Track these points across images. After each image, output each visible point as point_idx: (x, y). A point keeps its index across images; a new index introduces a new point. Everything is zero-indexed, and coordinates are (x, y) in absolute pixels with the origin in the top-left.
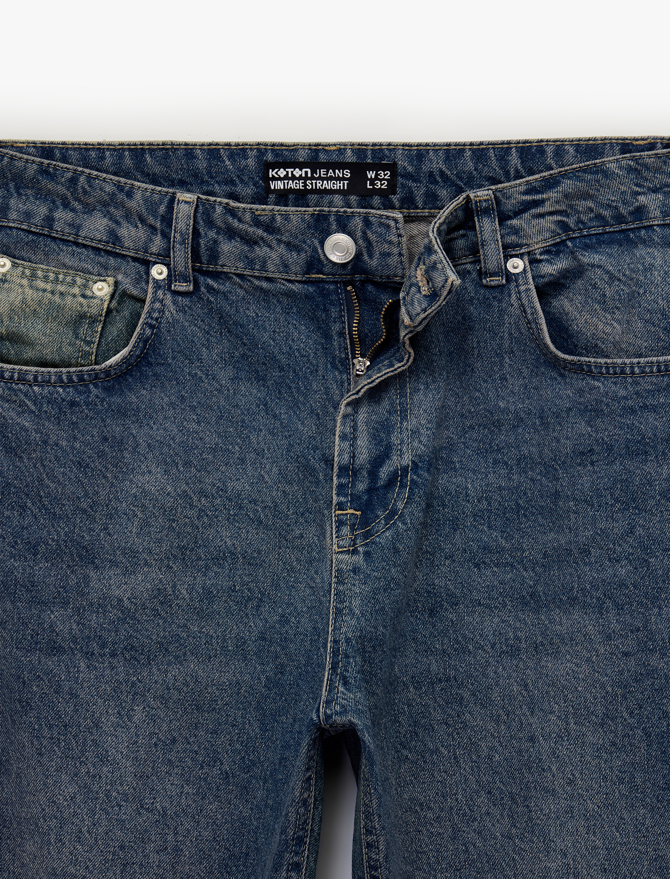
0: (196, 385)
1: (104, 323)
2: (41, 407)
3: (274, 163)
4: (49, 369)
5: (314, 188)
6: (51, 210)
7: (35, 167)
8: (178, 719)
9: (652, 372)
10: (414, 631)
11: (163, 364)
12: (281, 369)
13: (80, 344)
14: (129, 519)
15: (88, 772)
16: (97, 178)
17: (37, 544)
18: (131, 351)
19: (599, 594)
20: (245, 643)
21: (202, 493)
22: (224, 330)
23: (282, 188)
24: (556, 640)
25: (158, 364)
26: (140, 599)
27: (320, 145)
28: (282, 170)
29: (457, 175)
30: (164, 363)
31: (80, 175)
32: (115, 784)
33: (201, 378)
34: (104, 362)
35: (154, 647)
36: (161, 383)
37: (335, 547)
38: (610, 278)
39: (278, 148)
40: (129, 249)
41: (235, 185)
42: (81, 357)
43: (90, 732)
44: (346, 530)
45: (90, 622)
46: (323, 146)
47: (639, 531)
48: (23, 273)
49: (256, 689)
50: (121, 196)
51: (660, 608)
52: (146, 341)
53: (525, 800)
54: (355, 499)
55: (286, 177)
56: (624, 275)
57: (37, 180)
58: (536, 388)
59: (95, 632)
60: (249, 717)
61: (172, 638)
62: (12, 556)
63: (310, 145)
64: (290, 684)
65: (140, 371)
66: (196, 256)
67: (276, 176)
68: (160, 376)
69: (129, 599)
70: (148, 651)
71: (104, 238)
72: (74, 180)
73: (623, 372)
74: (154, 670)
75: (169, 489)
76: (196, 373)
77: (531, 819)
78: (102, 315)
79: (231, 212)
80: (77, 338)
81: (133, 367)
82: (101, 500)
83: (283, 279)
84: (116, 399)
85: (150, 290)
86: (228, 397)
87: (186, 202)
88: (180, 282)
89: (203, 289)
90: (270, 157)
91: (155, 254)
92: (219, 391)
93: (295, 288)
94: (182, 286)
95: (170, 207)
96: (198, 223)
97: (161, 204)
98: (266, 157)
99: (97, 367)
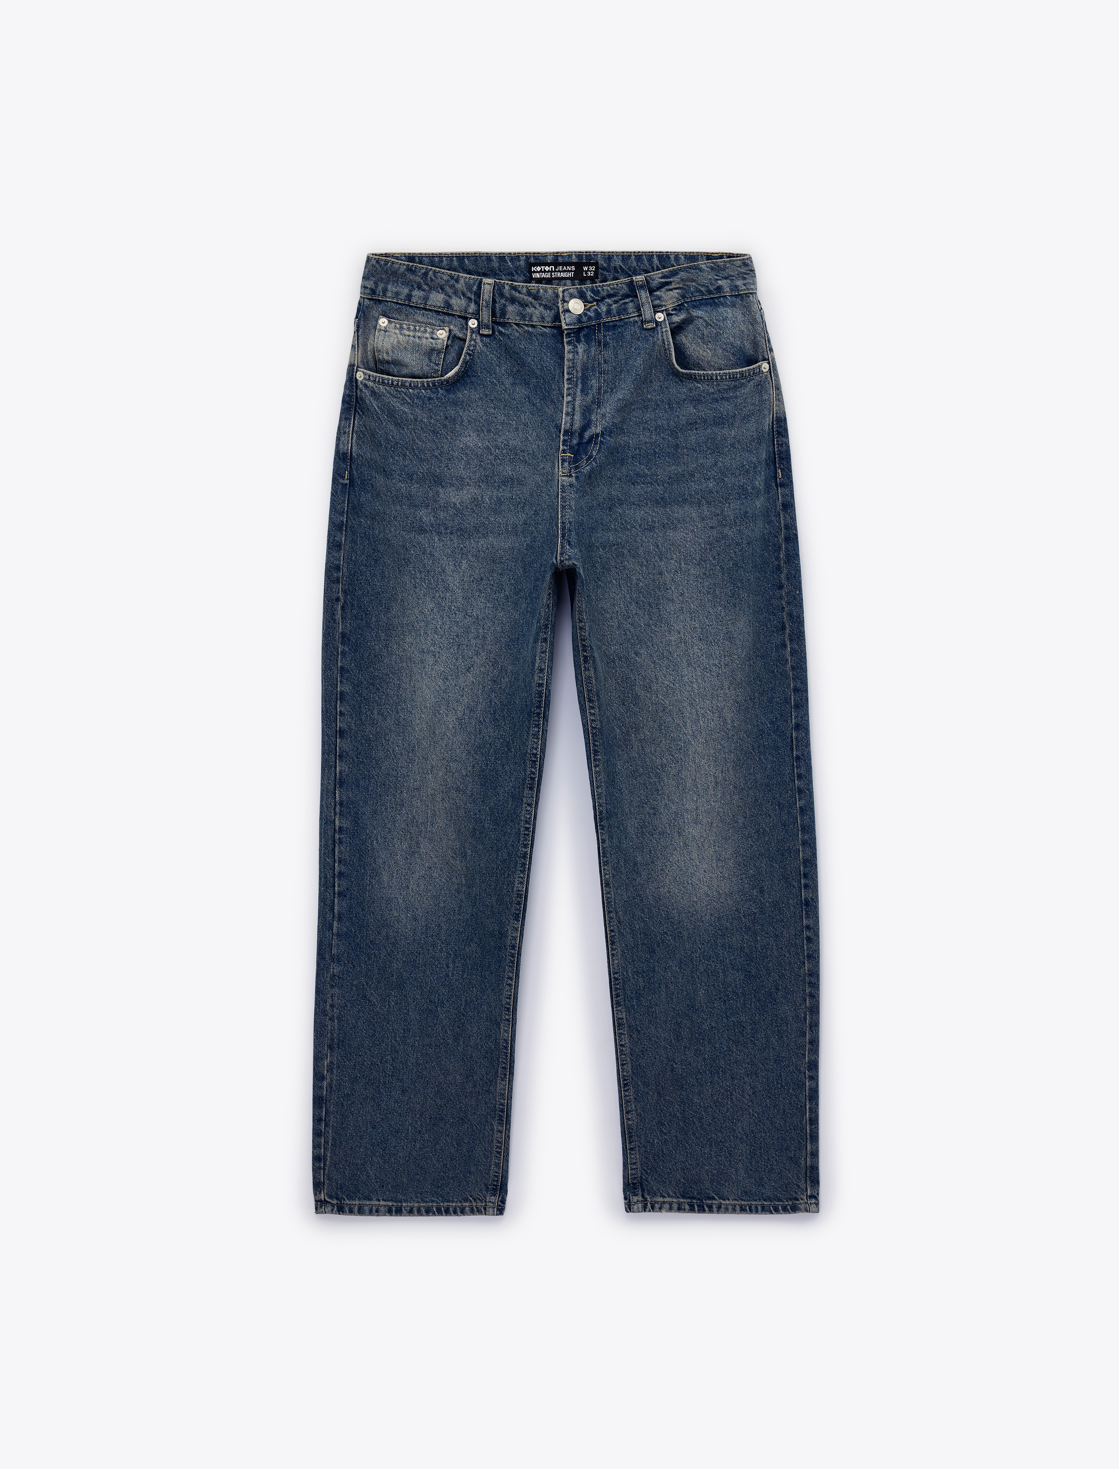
0: (493, 388)
1: (445, 353)
2: (414, 401)
4: (418, 380)
6: (410, 291)
7: (404, 267)
8: (484, 567)
9: (726, 379)
12: (537, 378)
13: (433, 365)
14: (459, 461)
15: (440, 596)
16: (439, 272)
17: (412, 475)
18: (459, 369)
19: (699, 497)
20: (517, 526)
21: (497, 447)
22: (508, 356)
23: (539, 277)
24: (675, 521)
25: (473, 376)
26: (465, 503)
29: (628, 268)
30: (476, 376)
31: (429, 271)
33: (495, 383)
34: (445, 375)
35: (472, 529)
36: (474, 387)
37: (560, 473)
38: (707, 324)
39: (537, 255)
40: (456, 311)
41: (514, 276)
42: (433, 373)
44: (566, 464)
45: (440, 516)
46: (560, 253)
47: (720, 464)
48: (396, 326)
50: (452, 282)
51: (729, 504)
52: (467, 363)
53: (657, 605)
54: (571, 448)
55: (541, 271)
56: (713, 323)
57: (405, 274)
58: (667, 388)
59: (442, 521)
61: (481, 524)
62: (400, 481)
63: (553, 253)
65: (464, 380)
66: (494, 314)
68: (474, 383)
69: (459, 503)
70: (469, 531)
71: (442, 305)
72: (426, 274)
73: (712, 379)
74: (472, 541)
75: (479, 444)
76: (493, 381)
77: (660, 615)
78: (443, 349)
79: (514, 288)
80: (431, 362)
81: (460, 377)
82: (445, 451)
83: (541, 326)
84: (452, 396)
85: (469, 334)
86: (510, 394)
87: (488, 284)
88: (484, 329)
89: (497, 333)
90: (532, 260)
91: (471, 313)
92: (505, 391)
93: (547, 330)
94: (485, 331)
95: (479, 287)
96: (495, 296)
97: (474, 285)
98: (530, 260)
99: (443, 378)
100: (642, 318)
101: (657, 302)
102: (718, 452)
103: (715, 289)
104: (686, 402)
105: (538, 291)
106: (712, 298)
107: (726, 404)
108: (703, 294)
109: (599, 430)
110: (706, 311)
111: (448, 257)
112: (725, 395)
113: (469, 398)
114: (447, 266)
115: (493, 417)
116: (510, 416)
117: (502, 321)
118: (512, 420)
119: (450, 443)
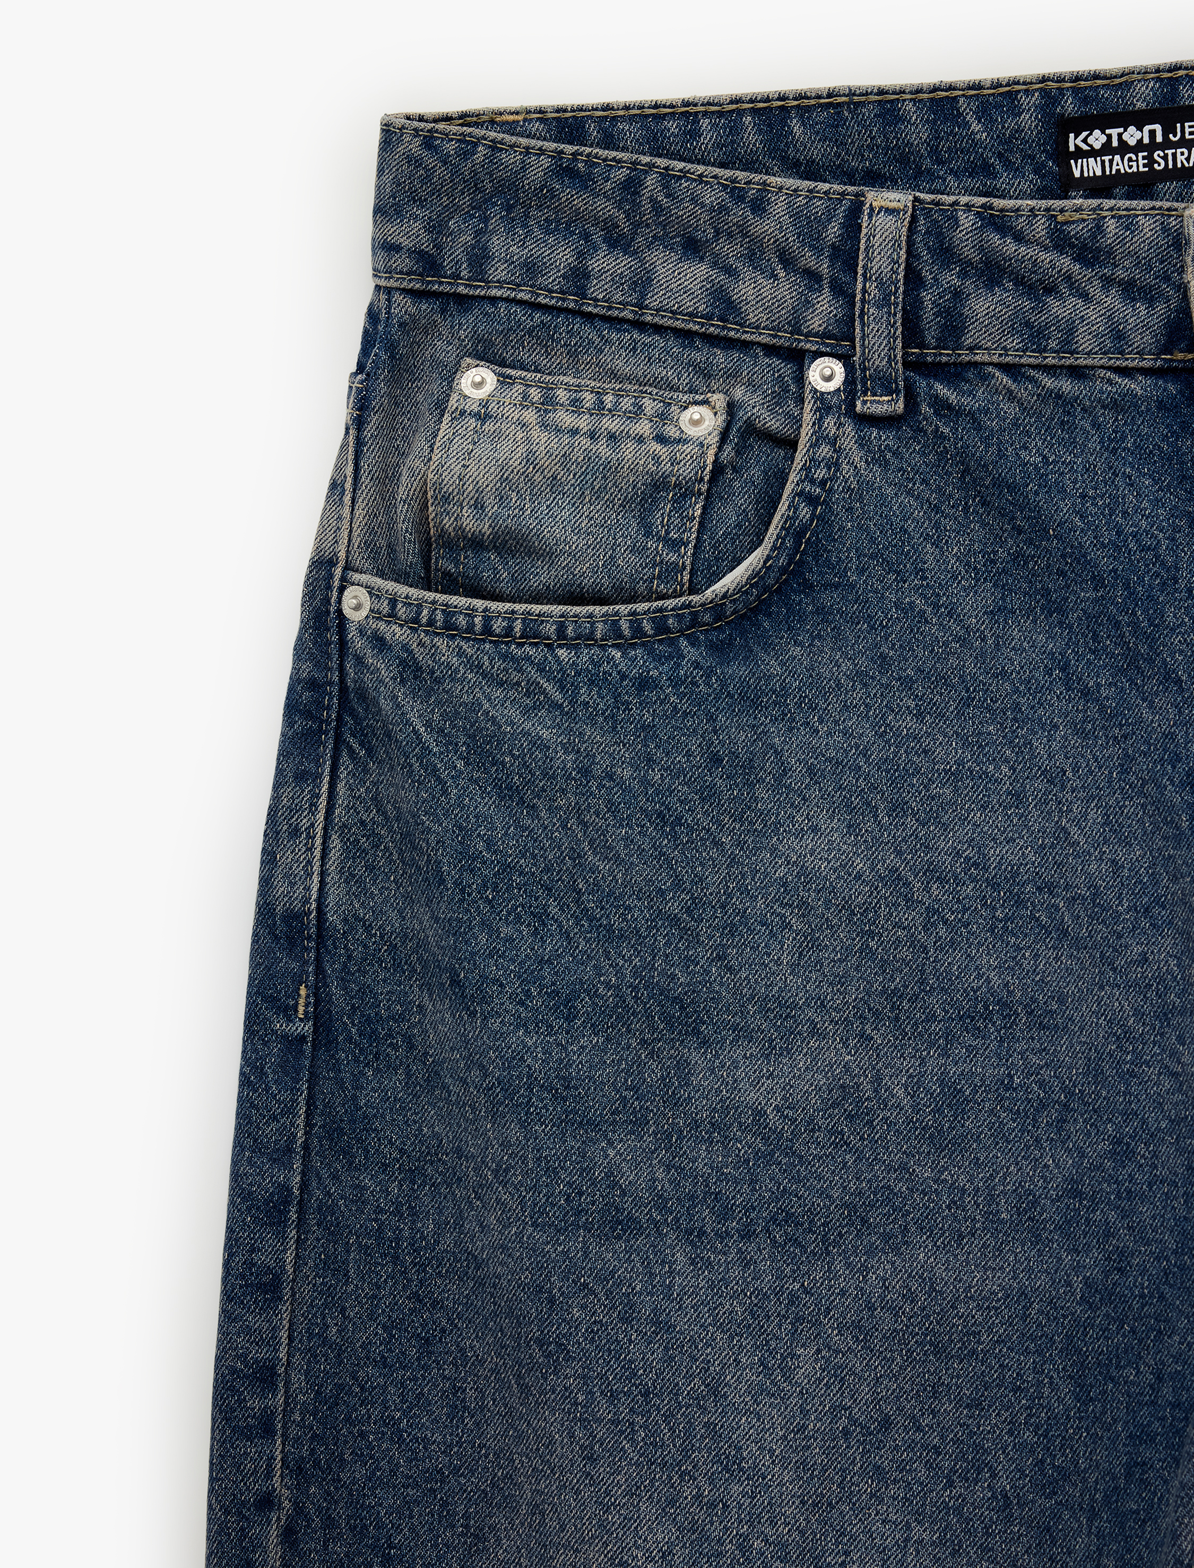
0: (912, 631)
1: (706, 499)
2: (576, 694)
3: (1080, 118)
4: (591, 608)
5: (1170, 166)
6: (581, 255)
7: (545, 162)
8: (894, 1375)
11: (837, 586)
12: (1098, 582)
13: (657, 547)
14: (772, 934)
15: (699, 1496)
16: (685, 176)
17: (573, 996)
18: (769, 558)
20: (1035, 1203)
21: (933, 873)
22: (974, 501)
23: (1099, 173)
25: (826, 586)
26: (803, 1109)
27: (1180, 68)
28: (1097, 132)
30: (839, 583)
31: (646, 172)
32: (759, 1522)
33: (922, 613)
34: (710, 586)
35: (837, 1216)
36: (832, 630)
39: (1088, 83)
40: (757, 327)
41: (994, 173)
42: (659, 577)
43: (701, 1407)
45: (694, 1163)
46: (1186, 68)
48: (525, 396)
49: (1062, 1308)
50: (739, 213)
52: (799, 535)
55: (1107, 149)
57: (551, 190)
59: (707, 1186)
60: (1050, 1371)
61: (875, 1195)
62: (521, 1023)
63: (1158, 70)
64: (1142, 1296)
65: (786, 604)
66: (912, 332)
67: (1085, 147)
68: (830, 614)
69: (778, 1109)
70: (823, 1225)
71: (701, 309)
72: (632, 186)
74: (839, 1266)
75: (860, 865)
76: (910, 603)
78: (702, 479)
79: (996, 222)
80: (648, 534)
81: (771, 594)
82: (711, 894)
83: (1109, 368)
84: (737, 670)
85: (808, 417)
86: (983, 654)
87: (890, 211)
88: (874, 395)
89: (925, 408)
90: (1070, 106)
91: (816, 335)
92: (963, 641)
93: (1136, 386)
94: (878, 402)
95: (851, 226)
96: (918, 257)
97: (829, 221)
98: (1063, 107)
99: (695, 598)
105: (1099, 228)
111: (721, 114)
113: (811, 676)
114: (715, 151)
115: (916, 753)
116: (987, 745)
117: (944, 359)
118: (994, 760)
119: (733, 861)
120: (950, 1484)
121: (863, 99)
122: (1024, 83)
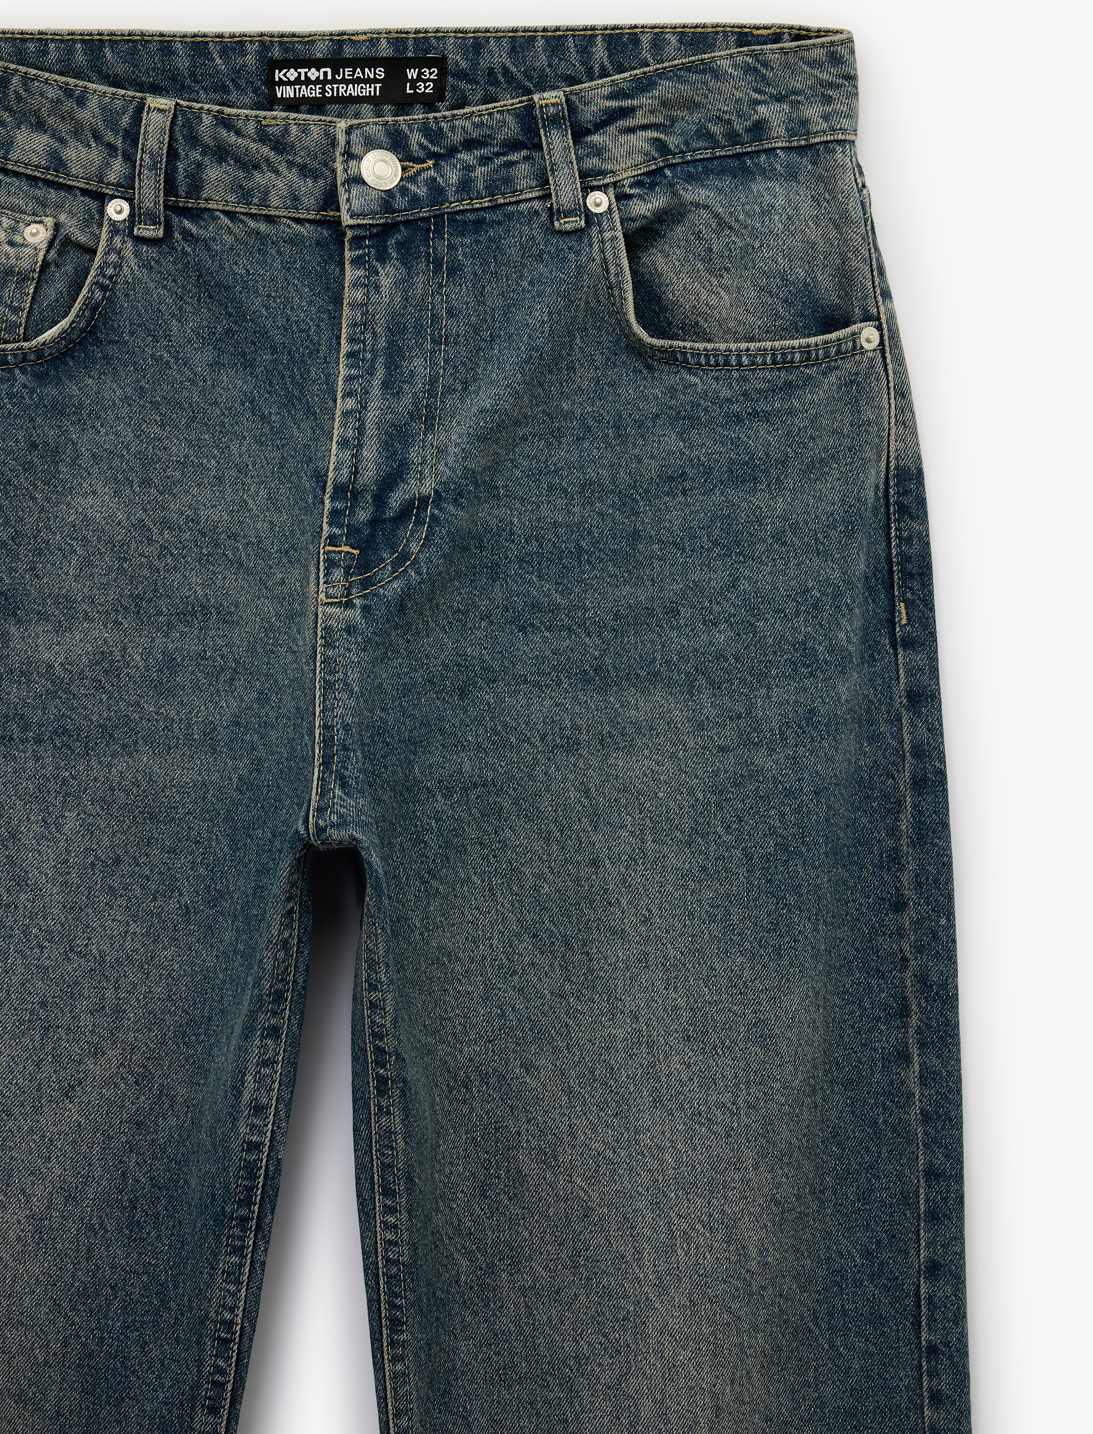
0: (161, 373)
1: (38, 283)
3: (282, 60)
5: (335, 95)
8: (124, 831)
9: (765, 363)
10: (441, 719)
11: (116, 342)
12: (274, 350)
13: (5, 311)
14: (65, 557)
16: (37, 79)
18: (73, 322)
19: (689, 667)
20: (215, 729)
21: (166, 524)
22: (204, 295)
23: (292, 96)
25: (110, 342)
26: (78, 665)
27: (345, 34)
28: (292, 70)
29: (524, 72)
30: (118, 341)
31: (13, 74)
32: (36, 918)
33: (168, 362)
34: (37, 337)
35: (95, 732)
36: (112, 369)
37: (322, 596)
38: (719, 225)
39: (289, 39)
40: (77, 177)
41: (228, 92)
42: (5, 330)
43: (5, 846)
44: (338, 574)
45: (8, 695)
46: (348, 35)
47: (744, 585)
49: (226, 793)
50: (69, 105)
51: (769, 688)
52: (94, 309)
54: (353, 531)
55: (298, 81)
56: (737, 221)
58: (613, 385)
59: (16, 710)
60: (216, 831)
61: (119, 721)
63: (331, 35)
65: (84, 352)
66: (171, 187)
67: (285, 79)
68: (112, 359)
69: (62, 664)
70: (85, 737)
71: (42, 163)
73: (727, 363)
74: (94, 763)
75: (120, 516)
76: (161, 356)
78: (35, 270)
79: (225, 122)
80: (2, 302)
81: (75, 344)
82: (27, 529)
83: (289, 218)
84: (51, 391)
85: (104, 236)
86: (204, 390)
87: (160, 111)
88: (146, 224)
89: (177, 235)
90: (276, 53)
91: (112, 185)
92: (192, 382)
93: (303, 230)
94: (148, 229)
95: (137, 118)
96: (176, 140)
97: (124, 114)
98: (272, 53)
99: (25, 344)
100: (552, 204)
101: (592, 163)
102: (740, 553)
103: (748, 130)
104: (659, 422)
105: (286, 131)
106: (737, 156)
107: (762, 429)
108: (716, 145)
109: (428, 487)
110: (720, 191)
111: (62, 41)
112: (761, 406)
113: (98, 397)
114: (57, 65)
115: (159, 449)
116: (203, 446)
117: (190, 205)
118: (207, 456)
119: (43, 509)
120: (155, 899)
121: (150, 38)
122: (250, 36)
